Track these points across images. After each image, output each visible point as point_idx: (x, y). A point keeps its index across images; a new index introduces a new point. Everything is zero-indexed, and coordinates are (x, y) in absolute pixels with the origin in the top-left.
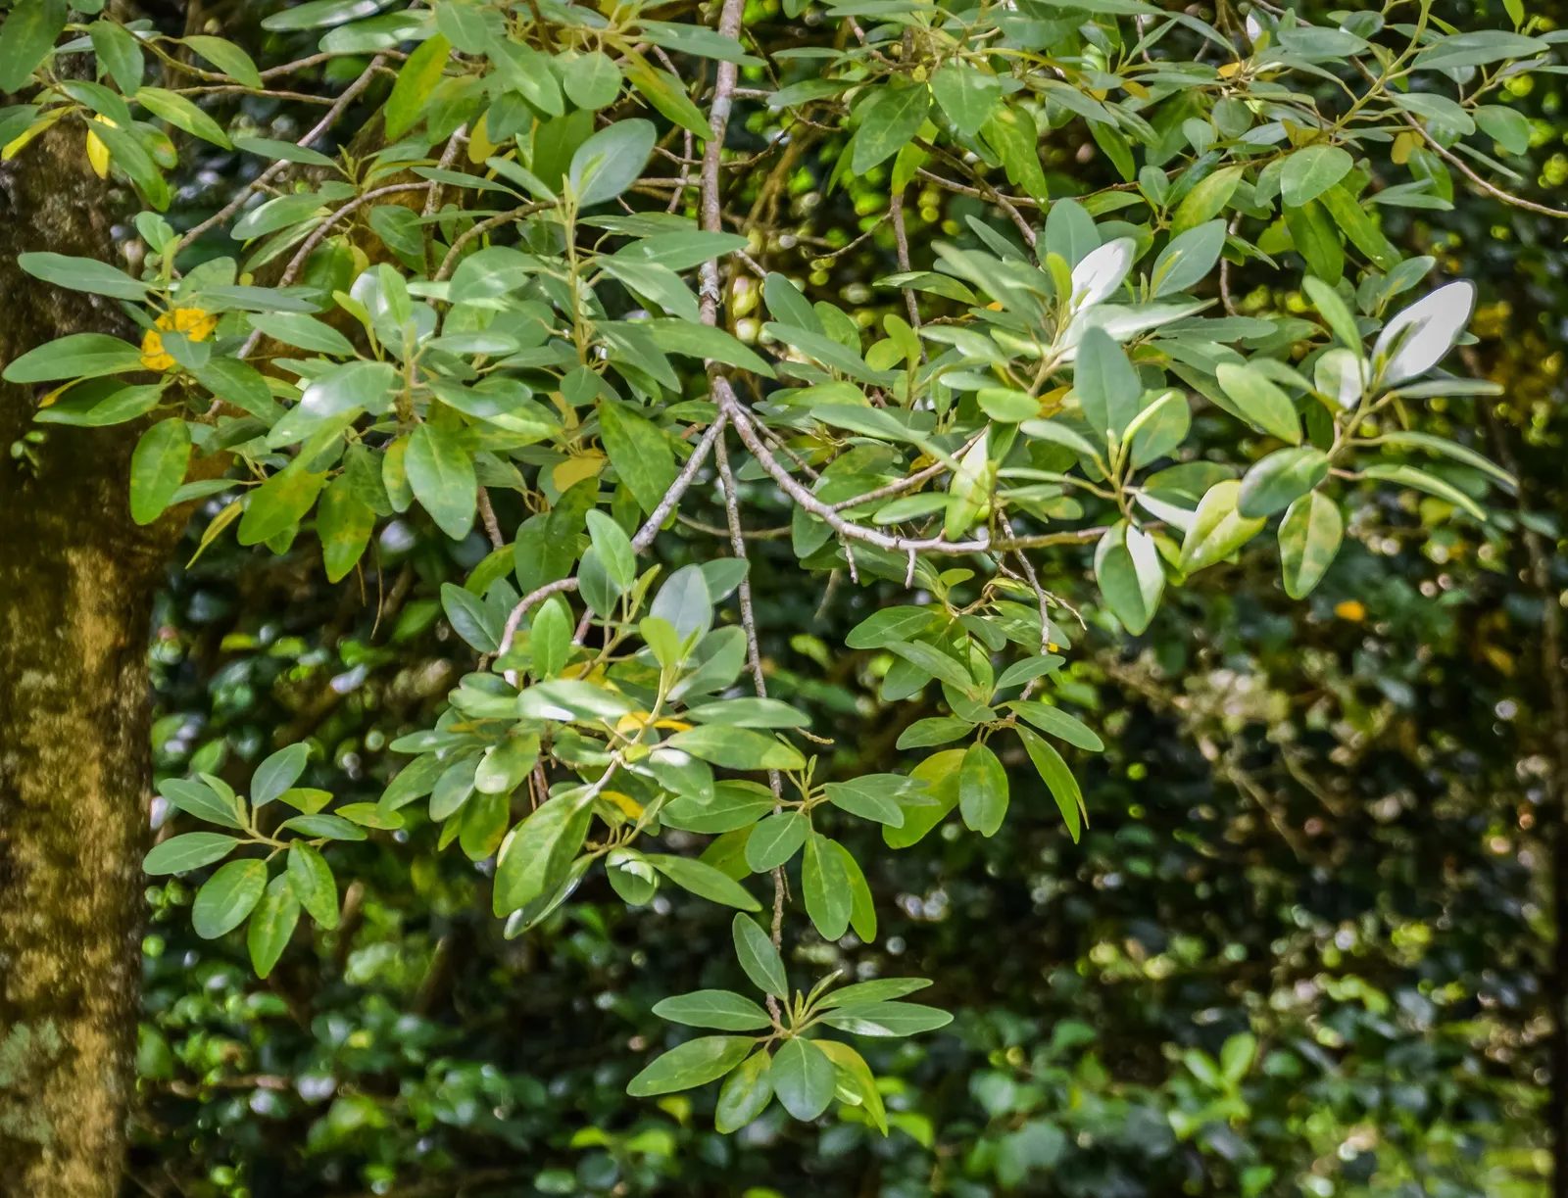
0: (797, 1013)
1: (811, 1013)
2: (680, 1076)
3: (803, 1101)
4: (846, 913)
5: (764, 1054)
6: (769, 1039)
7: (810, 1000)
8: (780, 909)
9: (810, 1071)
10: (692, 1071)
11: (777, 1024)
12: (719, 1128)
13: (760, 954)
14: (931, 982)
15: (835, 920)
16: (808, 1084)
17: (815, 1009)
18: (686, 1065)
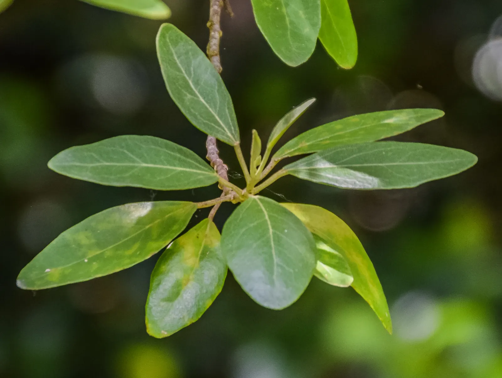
0: (253, 164)
1: (272, 164)
2: (91, 260)
3: (272, 283)
4: (314, 25)
5: (208, 225)
6: (216, 203)
7: (270, 145)
8: (217, 26)
9: (278, 240)
10: (108, 252)
11: (225, 182)
12: (153, 330)
13: (197, 83)
14: (440, 114)
15: (297, 36)
16: (276, 260)
17: (277, 158)
18: (99, 244)
